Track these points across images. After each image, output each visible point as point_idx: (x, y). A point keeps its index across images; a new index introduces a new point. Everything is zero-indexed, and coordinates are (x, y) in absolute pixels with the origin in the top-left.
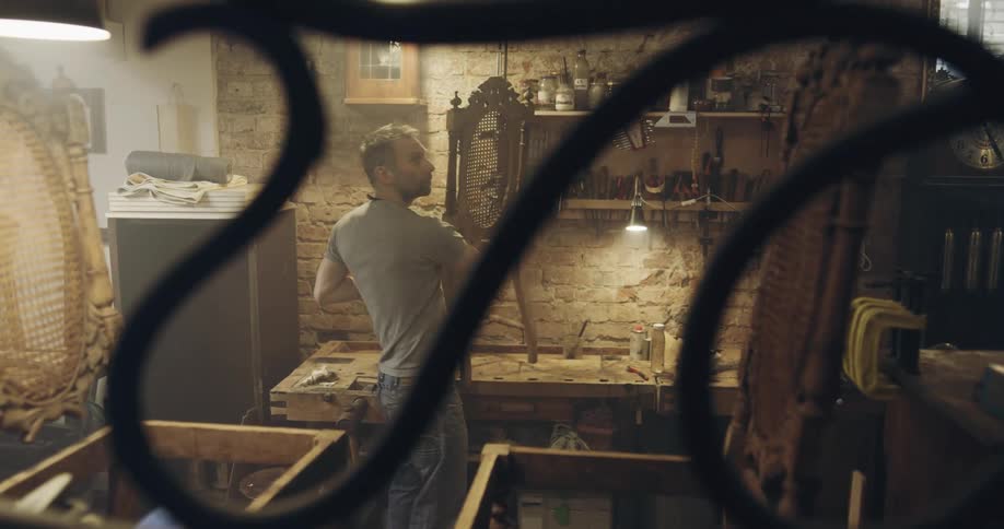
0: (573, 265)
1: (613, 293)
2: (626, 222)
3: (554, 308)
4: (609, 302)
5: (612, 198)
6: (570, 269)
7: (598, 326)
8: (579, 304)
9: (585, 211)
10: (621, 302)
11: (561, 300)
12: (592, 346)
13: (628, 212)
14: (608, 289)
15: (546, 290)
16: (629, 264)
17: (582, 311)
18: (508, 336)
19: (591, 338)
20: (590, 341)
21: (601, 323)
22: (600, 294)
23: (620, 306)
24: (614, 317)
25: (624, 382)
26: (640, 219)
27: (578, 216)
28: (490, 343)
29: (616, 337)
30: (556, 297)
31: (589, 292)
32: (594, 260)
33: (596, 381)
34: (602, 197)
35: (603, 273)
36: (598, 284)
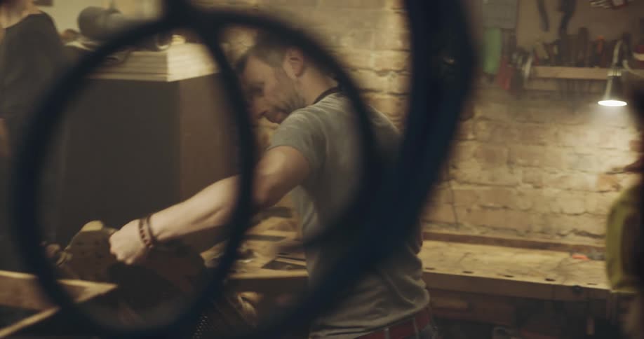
0: (543, 144)
1: (592, 180)
2: (600, 95)
3: (521, 194)
4: (586, 191)
5: (591, 66)
6: (539, 149)
7: (573, 218)
8: (549, 191)
9: (559, 80)
10: (602, 192)
11: (529, 186)
12: (564, 241)
13: (604, 82)
14: (584, 174)
15: (512, 173)
16: (611, 145)
17: (554, 199)
18: (467, 224)
19: (564, 232)
20: (563, 236)
21: (576, 215)
22: (576, 181)
23: (599, 195)
24: (592, 209)
25: (572, 283)
26: (618, 92)
27: (550, 86)
28: (445, 231)
29: (593, 232)
30: (525, 181)
31: (562, 177)
32: (569, 139)
33: (542, 281)
34: (580, 64)
35: (581, 156)
36: (573, 167)
